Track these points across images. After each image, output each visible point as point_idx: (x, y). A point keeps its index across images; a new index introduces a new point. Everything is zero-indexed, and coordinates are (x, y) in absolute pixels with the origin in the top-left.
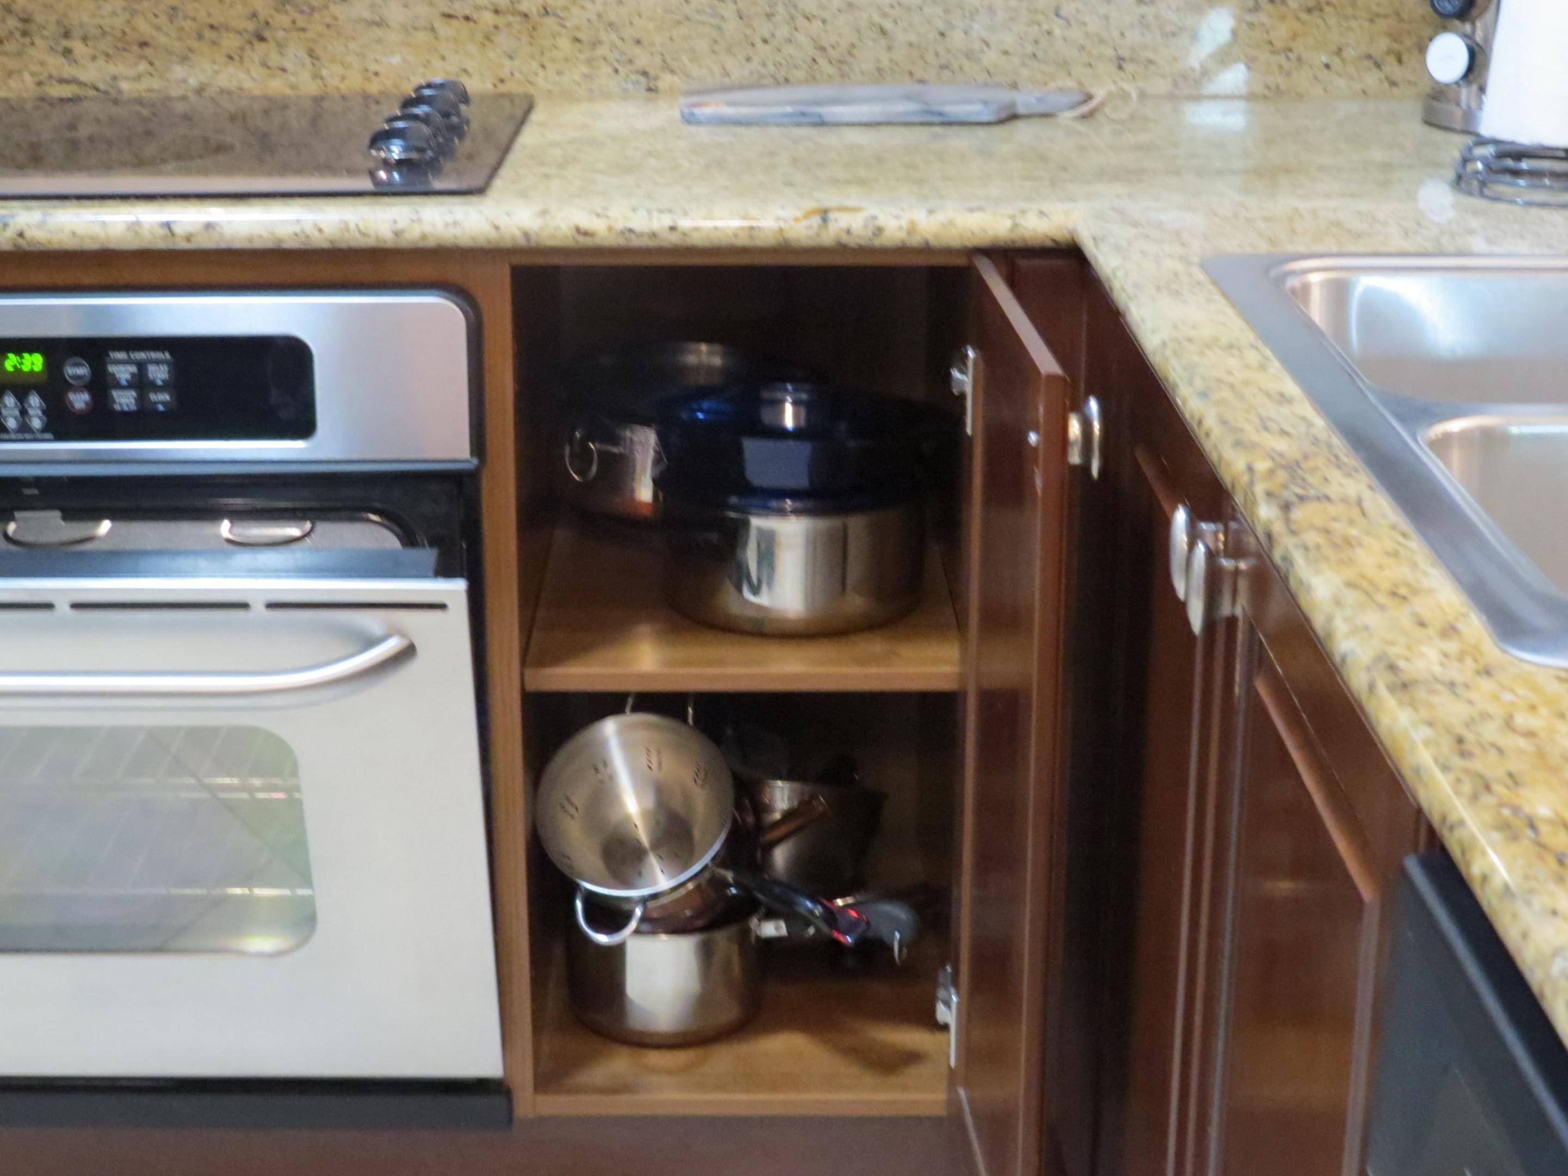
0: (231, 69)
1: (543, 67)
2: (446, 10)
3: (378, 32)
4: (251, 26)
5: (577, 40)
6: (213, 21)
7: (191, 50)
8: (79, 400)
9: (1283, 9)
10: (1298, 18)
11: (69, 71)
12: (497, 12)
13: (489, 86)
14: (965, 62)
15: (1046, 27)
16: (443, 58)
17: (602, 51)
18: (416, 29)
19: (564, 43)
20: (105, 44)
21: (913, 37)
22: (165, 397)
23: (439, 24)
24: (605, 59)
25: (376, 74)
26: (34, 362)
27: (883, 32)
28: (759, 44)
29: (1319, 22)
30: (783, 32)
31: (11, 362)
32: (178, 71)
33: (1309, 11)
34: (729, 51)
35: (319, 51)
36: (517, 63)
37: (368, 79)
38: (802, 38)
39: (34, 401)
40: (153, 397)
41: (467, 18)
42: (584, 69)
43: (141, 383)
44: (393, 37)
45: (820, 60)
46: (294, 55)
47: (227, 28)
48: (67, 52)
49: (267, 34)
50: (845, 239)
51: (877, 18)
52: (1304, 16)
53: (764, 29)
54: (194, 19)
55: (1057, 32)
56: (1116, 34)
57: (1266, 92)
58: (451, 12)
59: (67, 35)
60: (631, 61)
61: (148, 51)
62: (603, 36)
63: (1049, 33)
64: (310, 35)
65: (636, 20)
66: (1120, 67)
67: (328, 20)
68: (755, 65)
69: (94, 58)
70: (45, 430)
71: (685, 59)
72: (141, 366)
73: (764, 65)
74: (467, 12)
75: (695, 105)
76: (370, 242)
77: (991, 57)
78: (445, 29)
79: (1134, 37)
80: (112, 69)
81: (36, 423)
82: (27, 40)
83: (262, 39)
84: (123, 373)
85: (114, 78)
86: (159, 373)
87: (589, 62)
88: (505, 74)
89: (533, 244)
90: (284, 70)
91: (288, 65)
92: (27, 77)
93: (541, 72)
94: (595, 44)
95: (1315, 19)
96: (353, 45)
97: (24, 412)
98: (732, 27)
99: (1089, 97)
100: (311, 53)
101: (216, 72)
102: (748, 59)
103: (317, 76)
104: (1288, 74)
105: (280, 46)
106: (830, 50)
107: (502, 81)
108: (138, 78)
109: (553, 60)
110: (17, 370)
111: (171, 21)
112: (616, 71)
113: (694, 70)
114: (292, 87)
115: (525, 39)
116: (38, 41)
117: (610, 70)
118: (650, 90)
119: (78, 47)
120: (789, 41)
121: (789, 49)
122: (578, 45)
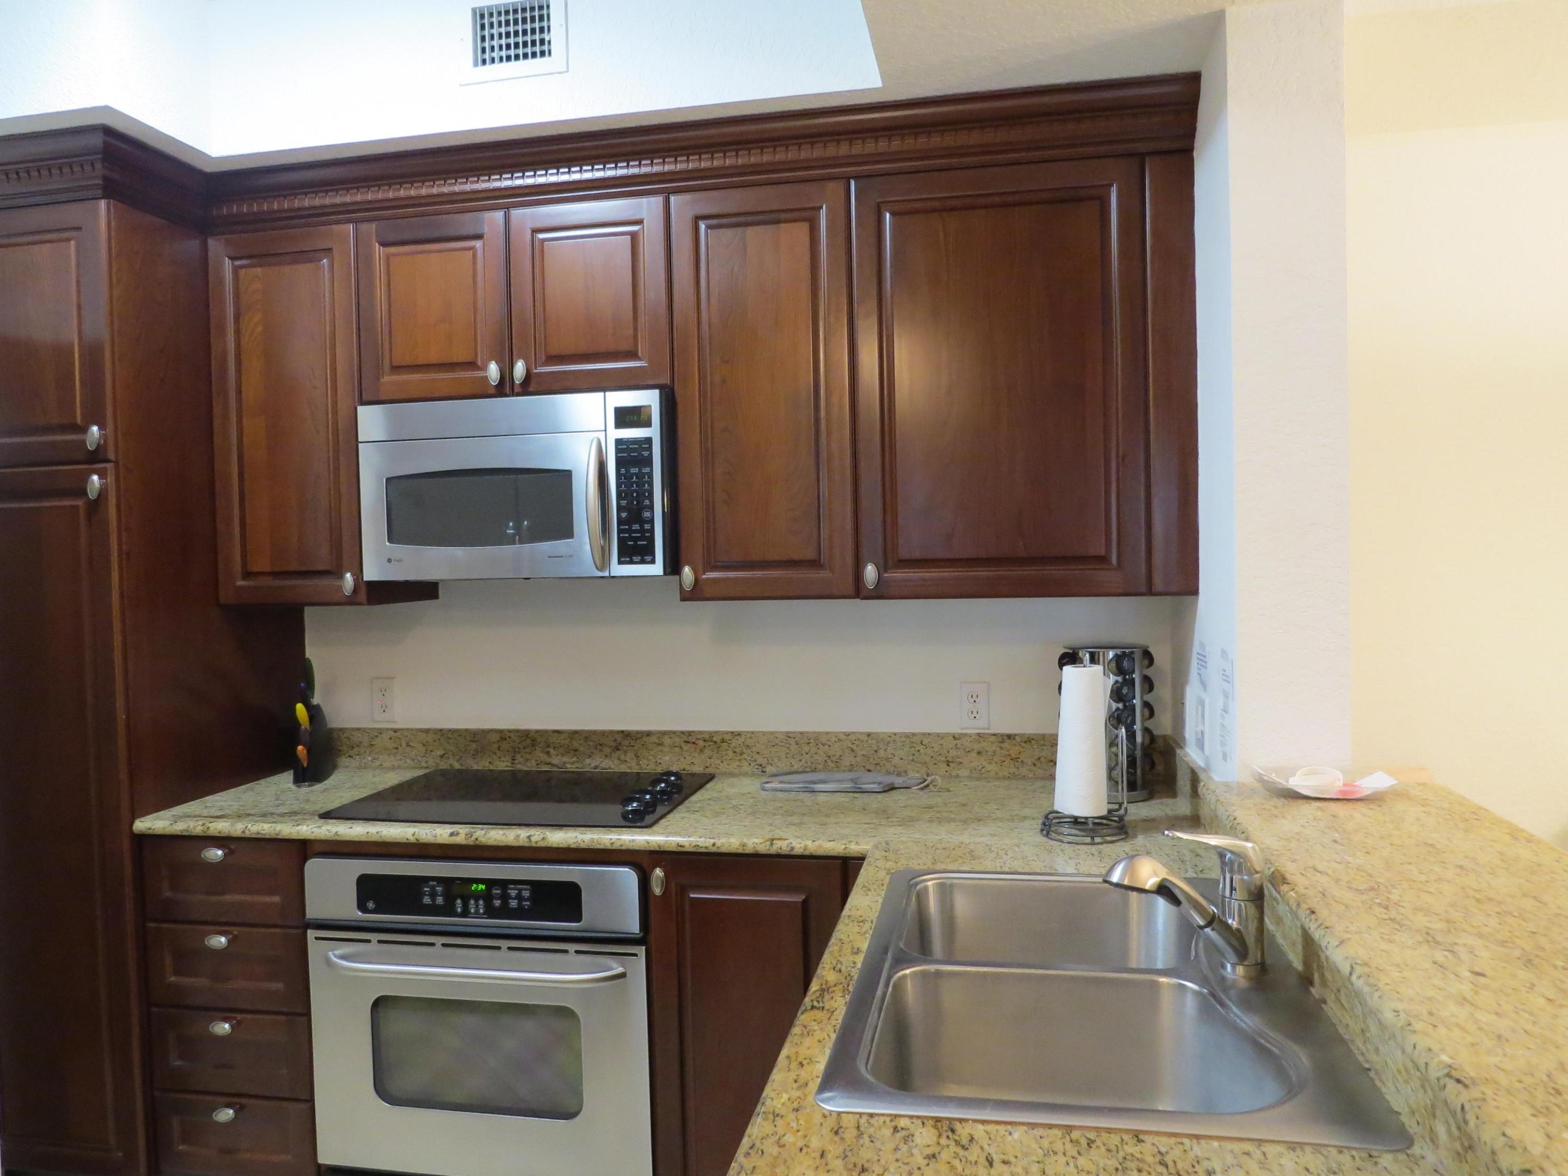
0: (607, 761)
1: (722, 762)
2: (686, 740)
3: (660, 748)
4: (614, 744)
5: (735, 752)
6: (600, 742)
7: (592, 753)
8: (497, 903)
9: (1014, 742)
10: (1021, 745)
11: (548, 760)
12: (705, 741)
13: (702, 769)
14: (886, 763)
15: (917, 749)
16: (685, 758)
17: (745, 756)
18: (675, 747)
19: (730, 753)
20: (561, 750)
21: (864, 753)
22: (528, 903)
23: (683, 745)
24: (746, 759)
25: (660, 763)
26: (482, 887)
27: (853, 750)
28: (804, 755)
29: (1029, 747)
30: (813, 750)
31: (474, 887)
32: (588, 761)
33: (1025, 742)
34: (793, 757)
35: (639, 755)
36: (712, 760)
37: (657, 765)
38: (820, 752)
39: (481, 902)
40: (524, 903)
41: (694, 743)
42: (737, 763)
43: (519, 897)
44: (666, 749)
45: (828, 761)
46: (630, 755)
47: (606, 745)
48: (548, 753)
49: (620, 748)
50: (780, 851)
51: (850, 745)
52: (1023, 744)
53: (807, 749)
54: (594, 741)
55: (922, 751)
56: (946, 751)
57: (1009, 775)
58: (688, 740)
59: (548, 746)
60: (755, 761)
61: (577, 753)
62: (744, 750)
63: (918, 751)
64: (636, 748)
65: (757, 745)
66: (948, 765)
67: (643, 743)
68: (803, 763)
69: (557, 755)
70: (484, 914)
71: (776, 760)
72: (520, 890)
73: (806, 763)
74: (693, 740)
75: (767, 783)
76: (602, 847)
77: (896, 760)
78: (685, 747)
79: (953, 753)
80: (565, 759)
81: (481, 911)
82: (534, 748)
83: (618, 750)
84: (513, 893)
85: (565, 763)
86: (526, 894)
87: (740, 760)
88: (708, 765)
89: (662, 850)
90: (626, 761)
91: (628, 760)
92: (533, 761)
93: (721, 764)
94: (742, 754)
95: (1028, 746)
96: (652, 753)
97: (477, 906)
98: (794, 747)
99: (925, 781)
100: (637, 756)
101: (602, 762)
102: (800, 760)
103: (638, 764)
104: (1018, 768)
105: (625, 752)
106: (832, 757)
107: (707, 767)
108: (573, 763)
109: (726, 760)
110: (476, 890)
111: (586, 742)
112: (750, 764)
113: (779, 764)
114: (630, 768)
115: (715, 751)
116: (537, 748)
117: (748, 764)
118: (762, 772)
119: (552, 751)
120: (816, 753)
121: (816, 757)
122: (735, 754)
